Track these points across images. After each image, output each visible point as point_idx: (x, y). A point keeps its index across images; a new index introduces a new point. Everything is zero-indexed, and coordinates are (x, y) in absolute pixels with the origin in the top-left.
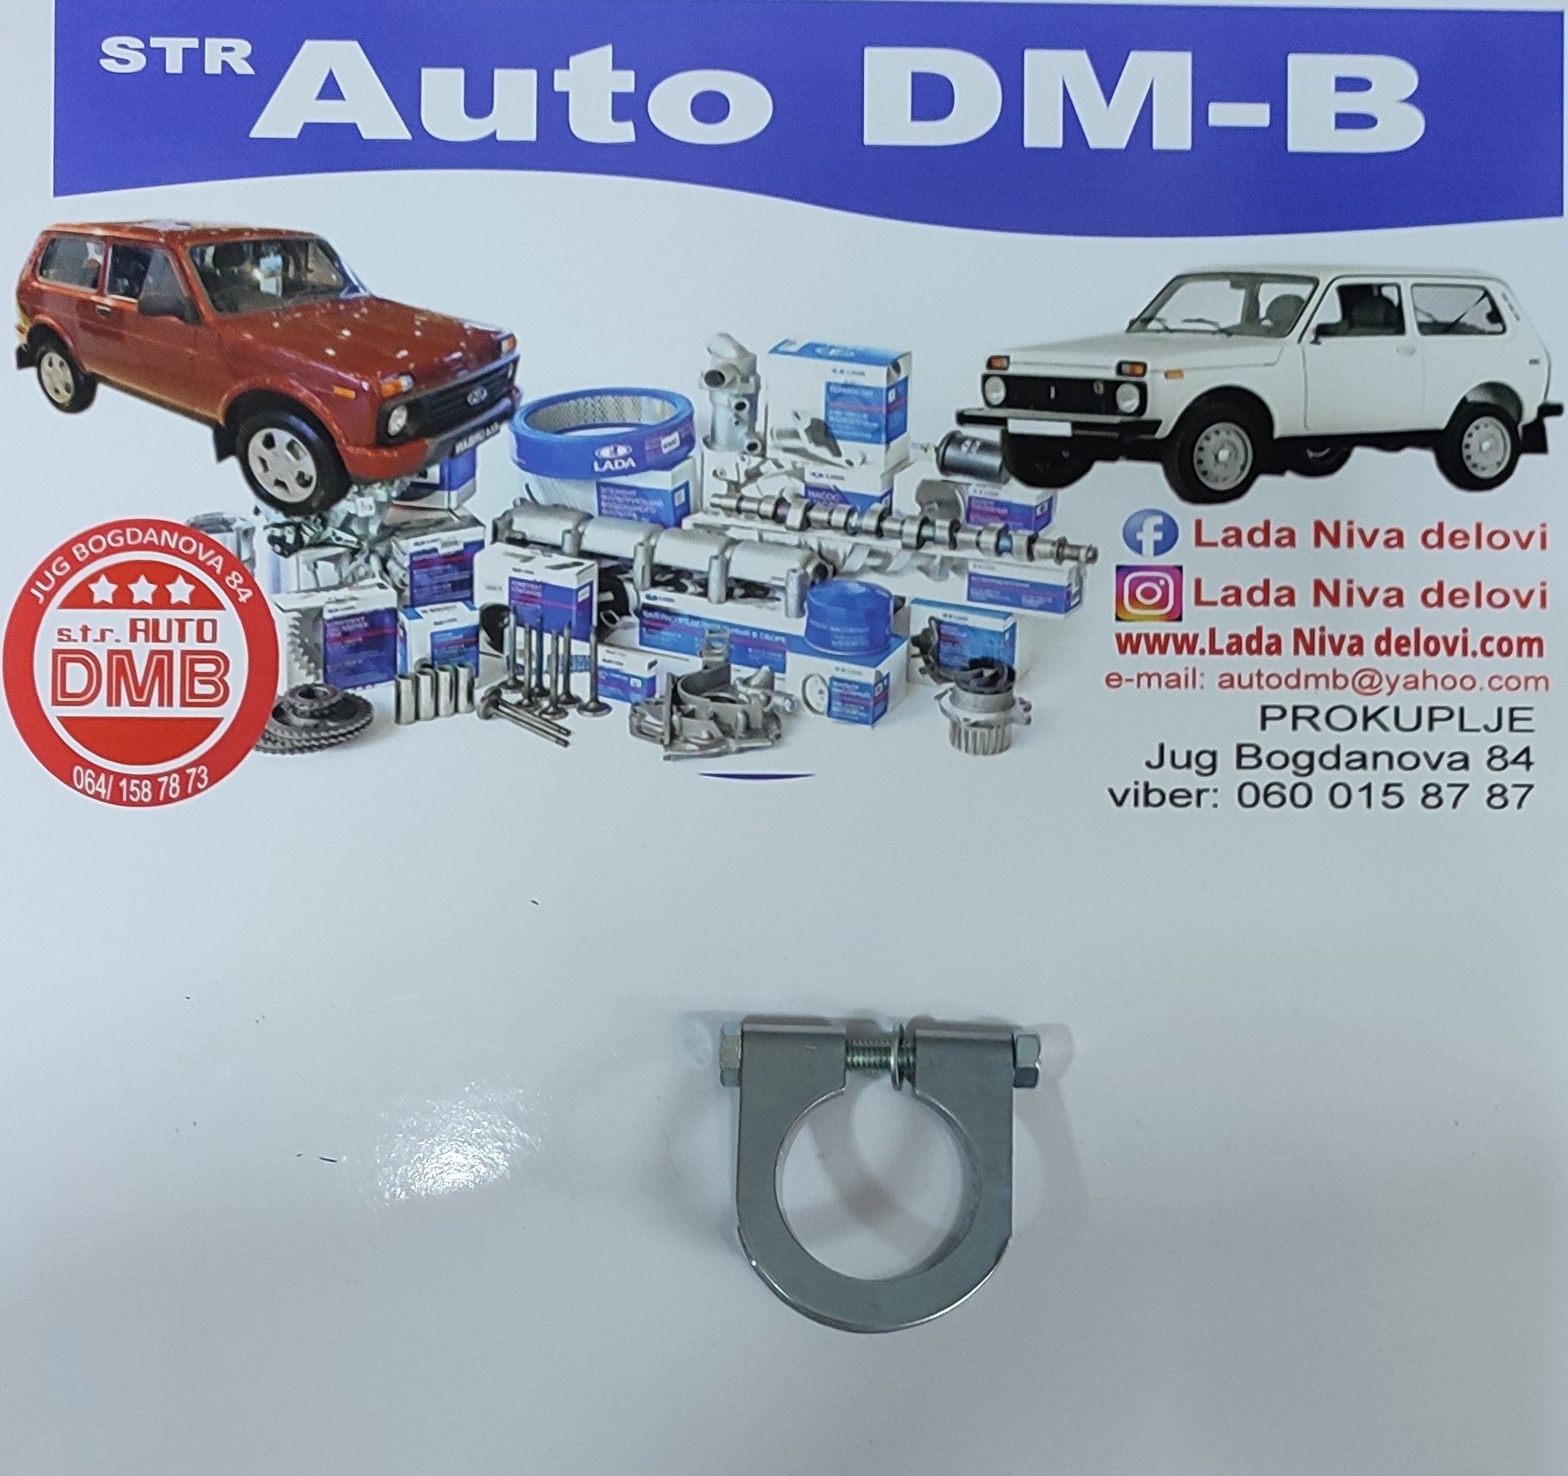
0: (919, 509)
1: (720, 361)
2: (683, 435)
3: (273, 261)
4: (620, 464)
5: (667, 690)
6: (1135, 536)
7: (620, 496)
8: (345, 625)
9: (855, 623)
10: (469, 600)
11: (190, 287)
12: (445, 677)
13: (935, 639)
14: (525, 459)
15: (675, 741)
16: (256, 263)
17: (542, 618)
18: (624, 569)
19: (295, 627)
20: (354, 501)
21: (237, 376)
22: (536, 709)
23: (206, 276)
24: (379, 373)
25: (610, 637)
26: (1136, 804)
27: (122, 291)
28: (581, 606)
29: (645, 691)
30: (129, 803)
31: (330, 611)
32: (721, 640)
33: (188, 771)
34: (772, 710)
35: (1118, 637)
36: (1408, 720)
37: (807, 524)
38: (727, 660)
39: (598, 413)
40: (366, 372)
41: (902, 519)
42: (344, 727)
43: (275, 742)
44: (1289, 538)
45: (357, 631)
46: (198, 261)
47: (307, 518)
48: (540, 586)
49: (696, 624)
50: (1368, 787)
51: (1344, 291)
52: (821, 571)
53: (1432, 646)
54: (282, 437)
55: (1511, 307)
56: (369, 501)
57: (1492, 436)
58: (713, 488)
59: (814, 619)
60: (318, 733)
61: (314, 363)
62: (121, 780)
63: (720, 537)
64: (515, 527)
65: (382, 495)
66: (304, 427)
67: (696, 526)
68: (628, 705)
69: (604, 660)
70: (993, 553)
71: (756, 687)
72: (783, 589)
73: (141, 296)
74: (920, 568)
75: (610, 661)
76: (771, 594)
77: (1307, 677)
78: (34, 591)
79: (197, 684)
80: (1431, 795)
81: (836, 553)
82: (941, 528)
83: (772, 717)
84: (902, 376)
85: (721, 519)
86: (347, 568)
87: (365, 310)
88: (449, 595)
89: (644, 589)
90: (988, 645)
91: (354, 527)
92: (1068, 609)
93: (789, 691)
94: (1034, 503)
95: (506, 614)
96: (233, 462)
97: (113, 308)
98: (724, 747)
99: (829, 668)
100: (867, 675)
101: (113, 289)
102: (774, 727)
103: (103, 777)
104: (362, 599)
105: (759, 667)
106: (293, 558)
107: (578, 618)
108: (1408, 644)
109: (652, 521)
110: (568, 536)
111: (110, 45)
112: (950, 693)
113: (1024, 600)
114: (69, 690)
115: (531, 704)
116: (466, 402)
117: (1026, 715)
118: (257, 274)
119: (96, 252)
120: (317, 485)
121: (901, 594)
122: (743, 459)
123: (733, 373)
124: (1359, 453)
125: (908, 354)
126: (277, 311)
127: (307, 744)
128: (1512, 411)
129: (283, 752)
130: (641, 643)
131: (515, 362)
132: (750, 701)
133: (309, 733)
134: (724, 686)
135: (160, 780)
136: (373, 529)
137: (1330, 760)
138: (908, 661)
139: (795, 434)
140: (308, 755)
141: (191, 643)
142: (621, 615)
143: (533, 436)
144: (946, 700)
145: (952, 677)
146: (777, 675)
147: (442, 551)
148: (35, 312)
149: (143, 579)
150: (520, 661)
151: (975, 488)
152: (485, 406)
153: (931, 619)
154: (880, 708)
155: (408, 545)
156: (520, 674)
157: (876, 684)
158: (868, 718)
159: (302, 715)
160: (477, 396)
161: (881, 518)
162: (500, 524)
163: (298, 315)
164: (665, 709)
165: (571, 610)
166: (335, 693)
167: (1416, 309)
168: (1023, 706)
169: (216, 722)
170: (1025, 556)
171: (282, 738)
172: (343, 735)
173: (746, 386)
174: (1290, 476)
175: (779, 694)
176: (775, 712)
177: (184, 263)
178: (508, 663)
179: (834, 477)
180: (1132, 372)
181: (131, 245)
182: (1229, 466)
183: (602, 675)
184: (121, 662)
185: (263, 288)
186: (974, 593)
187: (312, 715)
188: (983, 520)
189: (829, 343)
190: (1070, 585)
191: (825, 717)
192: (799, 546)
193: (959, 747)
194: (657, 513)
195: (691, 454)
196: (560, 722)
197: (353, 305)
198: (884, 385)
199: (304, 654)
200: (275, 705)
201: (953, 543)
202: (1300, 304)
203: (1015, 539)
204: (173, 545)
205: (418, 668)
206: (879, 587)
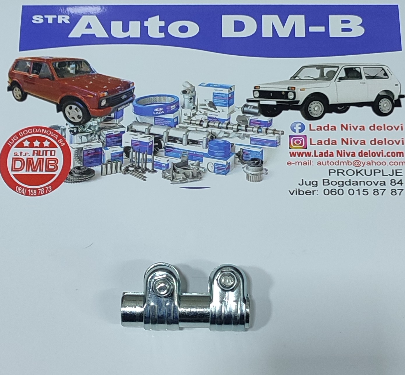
0: (237, 122)
1: (186, 88)
2: (176, 105)
3: (73, 66)
4: (160, 113)
5: (172, 167)
6: (294, 128)
7: (160, 120)
8: (89, 152)
9: (221, 150)
10: (121, 145)
11: (52, 72)
12: (114, 164)
13: (242, 154)
14: (136, 112)
15: (174, 179)
16: (69, 66)
17: (139, 149)
18: (161, 137)
19: (76, 152)
20: (92, 122)
21: (63, 92)
22: (137, 172)
23: (56, 69)
24: (99, 92)
25: (157, 154)
26: (296, 194)
27: (35, 73)
28: (149, 146)
29: (166, 167)
30: (30, 196)
31: (85, 148)
32: (186, 154)
33: (46, 187)
34: (199, 171)
35: (290, 153)
36: (368, 173)
37: (208, 126)
38: (187, 159)
39: (155, 101)
40: (96, 92)
41: (232, 125)
42: (87, 176)
43: (69, 180)
44: (334, 128)
45: (92, 153)
46: (54, 66)
47: (80, 126)
48: (139, 142)
49: (179, 151)
50: (359, 190)
51: (345, 69)
52: (212, 138)
53: (374, 154)
54: (74, 107)
55: (390, 72)
56: (96, 122)
57: (386, 103)
58: (184, 118)
59: (210, 149)
60: (81, 178)
61: (82, 89)
62: (28, 190)
63: (186, 130)
64: (133, 128)
65: (99, 120)
66: (80, 104)
67: (180, 127)
68: (161, 171)
69: (155, 160)
70: (257, 133)
71: (195, 166)
72: (202, 142)
73: (40, 74)
74: (238, 136)
75: (157, 160)
76: (199, 143)
77: (341, 162)
78: (8, 144)
79: (49, 166)
80: (376, 192)
81: (215, 133)
82: (243, 127)
83: (199, 173)
84: (232, 91)
85: (186, 125)
86: (89, 138)
87: (96, 77)
88: (116, 144)
89: (166, 142)
90: (256, 155)
91: (92, 128)
92: (277, 146)
93: (204, 167)
94: (267, 121)
95: (130, 148)
96: (61, 113)
97: (32, 77)
98: (186, 181)
99: (214, 161)
100: (224, 163)
101: (33, 73)
102: (200, 175)
103: (24, 189)
104: (93, 145)
105: (196, 161)
106: (76, 136)
107: (149, 150)
108: (367, 154)
109: (168, 126)
110: (146, 130)
111: (35, 17)
112: (246, 167)
113: (265, 144)
114: (16, 167)
115: (137, 171)
116: (121, 98)
117: (266, 172)
118: (69, 69)
119: (29, 64)
120: (83, 118)
121: (233, 143)
122: (192, 111)
123: (189, 91)
124: (351, 107)
125: (234, 86)
126: (73, 77)
127: (77, 181)
128: (392, 97)
129: (71, 183)
130: (165, 155)
131: (134, 89)
132: (193, 169)
133: (78, 178)
134: (186, 166)
135: (39, 190)
136: (97, 129)
137: (348, 183)
138: (235, 159)
139: (205, 105)
140: (78, 183)
141: (49, 156)
142: (160, 149)
143: (138, 106)
144: (245, 169)
145: (247, 163)
146: (201, 163)
147: (114, 134)
148: (13, 78)
149: (37, 141)
150: (134, 160)
151: (252, 117)
152: (126, 99)
153: (241, 149)
154: (227, 170)
155: (106, 132)
156: (133, 163)
157: (226, 165)
158: (224, 173)
159: (77, 173)
160: (124, 97)
161: (227, 124)
162: (129, 127)
163: (79, 78)
164: (171, 171)
165: (147, 148)
166: (85, 168)
167: (365, 73)
168: (265, 170)
169: (54, 175)
170: (265, 133)
171: (71, 179)
172: (87, 178)
173: (192, 94)
174: (334, 113)
175: (201, 167)
176: (200, 172)
177: (51, 66)
178: (131, 161)
179: (215, 115)
180: (292, 89)
181: (37, 62)
182: (318, 111)
183: (155, 163)
184: (30, 160)
185: (70, 72)
186: (252, 142)
187: (79, 174)
188: (254, 125)
189: (214, 83)
190: (277, 140)
191: (213, 173)
192: (206, 132)
193: (249, 180)
194: (169, 124)
195: (179, 110)
196: (144, 175)
197: (93, 76)
198: (228, 93)
199: (78, 158)
200: (70, 171)
201: (246, 131)
202: (335, 73)
203: (262, 129)
204: (45, 133)
205: (107, 162)
206: (227, 141)
